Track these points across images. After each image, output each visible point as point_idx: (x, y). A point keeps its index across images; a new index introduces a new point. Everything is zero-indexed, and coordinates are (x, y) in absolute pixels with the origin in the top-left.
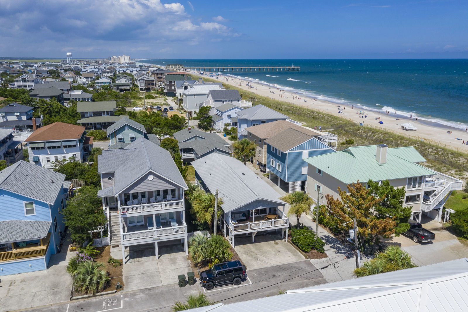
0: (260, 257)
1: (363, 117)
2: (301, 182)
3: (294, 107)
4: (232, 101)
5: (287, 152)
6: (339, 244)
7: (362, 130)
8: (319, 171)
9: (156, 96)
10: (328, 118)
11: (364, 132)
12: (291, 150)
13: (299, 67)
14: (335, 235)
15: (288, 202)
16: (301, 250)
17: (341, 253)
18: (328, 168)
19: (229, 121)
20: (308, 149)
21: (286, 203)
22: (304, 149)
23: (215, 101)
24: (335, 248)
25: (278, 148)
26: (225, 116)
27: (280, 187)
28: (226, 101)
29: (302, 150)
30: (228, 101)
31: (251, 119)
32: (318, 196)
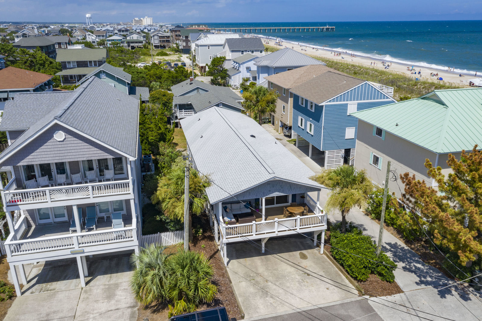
0: (273, 287)
1: (415, 73)
2: (343, 151)
3: (330, 62)
4: (253, 52)
5: (323, 104)
6: (418, 262)
7: (420, 85)
8: (379, 131)
9: (170, 53)
10: (373, 72)
11: (423, 88)
12: (330, 101)
13: (334, 27)
14: (407, 242)
15: (326, 185)
16: (351, 276)
17: (427, 283)
18: (397, 125)
19: (248, 75)
20: (357, 100)
21: (322, 186)
22: (351, 100)
23: (232, 51)
24: (412, 272)
25: (310, 99)
26: (243, 68)
27: (312, 158)
28: (246, 51)
29: (347, 100)
30: (248, 52)
31: (274, 66)
32: (387, 176)
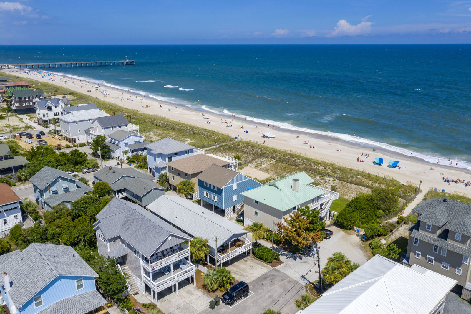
0: (244, 274)
2: (233, 207)
4: (120, 127)
5: (223, 188)
6: (284, 251)
8: (256, 202)
9: (2, 114)
12: (226, 186)
13: (134, 61)
14: (277, 245)
16: (267, 262)
17: (289, 258)
18: (264, 199)
20: (236, 182)
21: (248, 232)
23: (105, 128)
24: (284, 255)
25: (213, 184)
26: (122, 144)
27: (214, 212)
30: (117, 127)
31: (167, 153)
32: (273, 225)
